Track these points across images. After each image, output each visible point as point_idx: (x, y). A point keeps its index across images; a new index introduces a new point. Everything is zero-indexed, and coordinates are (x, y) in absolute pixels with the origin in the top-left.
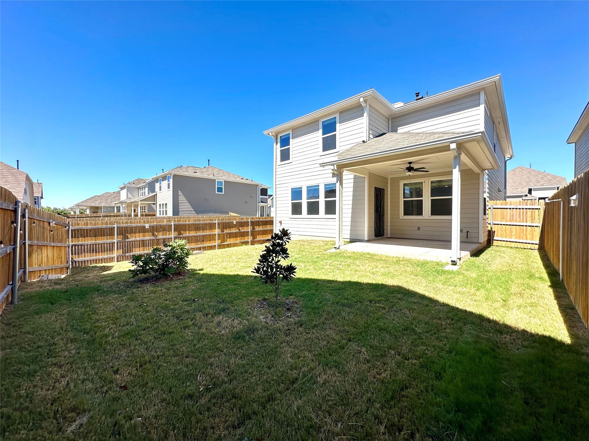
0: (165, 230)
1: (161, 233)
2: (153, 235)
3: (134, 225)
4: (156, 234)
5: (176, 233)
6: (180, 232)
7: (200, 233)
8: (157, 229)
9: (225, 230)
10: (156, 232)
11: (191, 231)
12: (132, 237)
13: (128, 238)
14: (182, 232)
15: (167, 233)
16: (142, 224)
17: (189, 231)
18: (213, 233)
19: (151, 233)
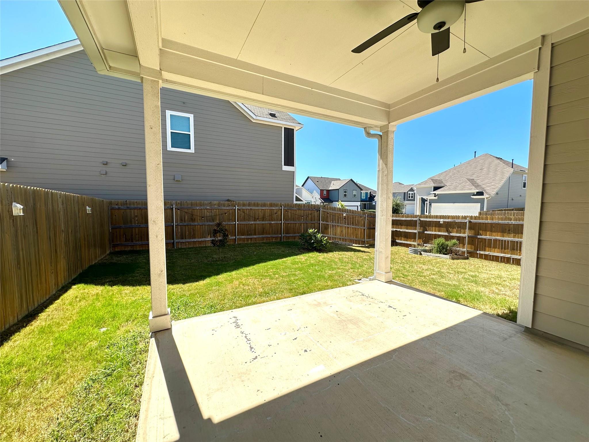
0: (460, 227)
1: (455, 230)
2: (447, 231)
3: (431, 219)
4: (451, 230)
5: (472, 232)
7: (510, 238)
8: (451, 225)
11: (495, 232)
12: (429, 230)
13: (426, 231)
14: (480, 232)
15: (462, 231)
16: (439, 220)
17: (491, 232)
19: (445, 229)
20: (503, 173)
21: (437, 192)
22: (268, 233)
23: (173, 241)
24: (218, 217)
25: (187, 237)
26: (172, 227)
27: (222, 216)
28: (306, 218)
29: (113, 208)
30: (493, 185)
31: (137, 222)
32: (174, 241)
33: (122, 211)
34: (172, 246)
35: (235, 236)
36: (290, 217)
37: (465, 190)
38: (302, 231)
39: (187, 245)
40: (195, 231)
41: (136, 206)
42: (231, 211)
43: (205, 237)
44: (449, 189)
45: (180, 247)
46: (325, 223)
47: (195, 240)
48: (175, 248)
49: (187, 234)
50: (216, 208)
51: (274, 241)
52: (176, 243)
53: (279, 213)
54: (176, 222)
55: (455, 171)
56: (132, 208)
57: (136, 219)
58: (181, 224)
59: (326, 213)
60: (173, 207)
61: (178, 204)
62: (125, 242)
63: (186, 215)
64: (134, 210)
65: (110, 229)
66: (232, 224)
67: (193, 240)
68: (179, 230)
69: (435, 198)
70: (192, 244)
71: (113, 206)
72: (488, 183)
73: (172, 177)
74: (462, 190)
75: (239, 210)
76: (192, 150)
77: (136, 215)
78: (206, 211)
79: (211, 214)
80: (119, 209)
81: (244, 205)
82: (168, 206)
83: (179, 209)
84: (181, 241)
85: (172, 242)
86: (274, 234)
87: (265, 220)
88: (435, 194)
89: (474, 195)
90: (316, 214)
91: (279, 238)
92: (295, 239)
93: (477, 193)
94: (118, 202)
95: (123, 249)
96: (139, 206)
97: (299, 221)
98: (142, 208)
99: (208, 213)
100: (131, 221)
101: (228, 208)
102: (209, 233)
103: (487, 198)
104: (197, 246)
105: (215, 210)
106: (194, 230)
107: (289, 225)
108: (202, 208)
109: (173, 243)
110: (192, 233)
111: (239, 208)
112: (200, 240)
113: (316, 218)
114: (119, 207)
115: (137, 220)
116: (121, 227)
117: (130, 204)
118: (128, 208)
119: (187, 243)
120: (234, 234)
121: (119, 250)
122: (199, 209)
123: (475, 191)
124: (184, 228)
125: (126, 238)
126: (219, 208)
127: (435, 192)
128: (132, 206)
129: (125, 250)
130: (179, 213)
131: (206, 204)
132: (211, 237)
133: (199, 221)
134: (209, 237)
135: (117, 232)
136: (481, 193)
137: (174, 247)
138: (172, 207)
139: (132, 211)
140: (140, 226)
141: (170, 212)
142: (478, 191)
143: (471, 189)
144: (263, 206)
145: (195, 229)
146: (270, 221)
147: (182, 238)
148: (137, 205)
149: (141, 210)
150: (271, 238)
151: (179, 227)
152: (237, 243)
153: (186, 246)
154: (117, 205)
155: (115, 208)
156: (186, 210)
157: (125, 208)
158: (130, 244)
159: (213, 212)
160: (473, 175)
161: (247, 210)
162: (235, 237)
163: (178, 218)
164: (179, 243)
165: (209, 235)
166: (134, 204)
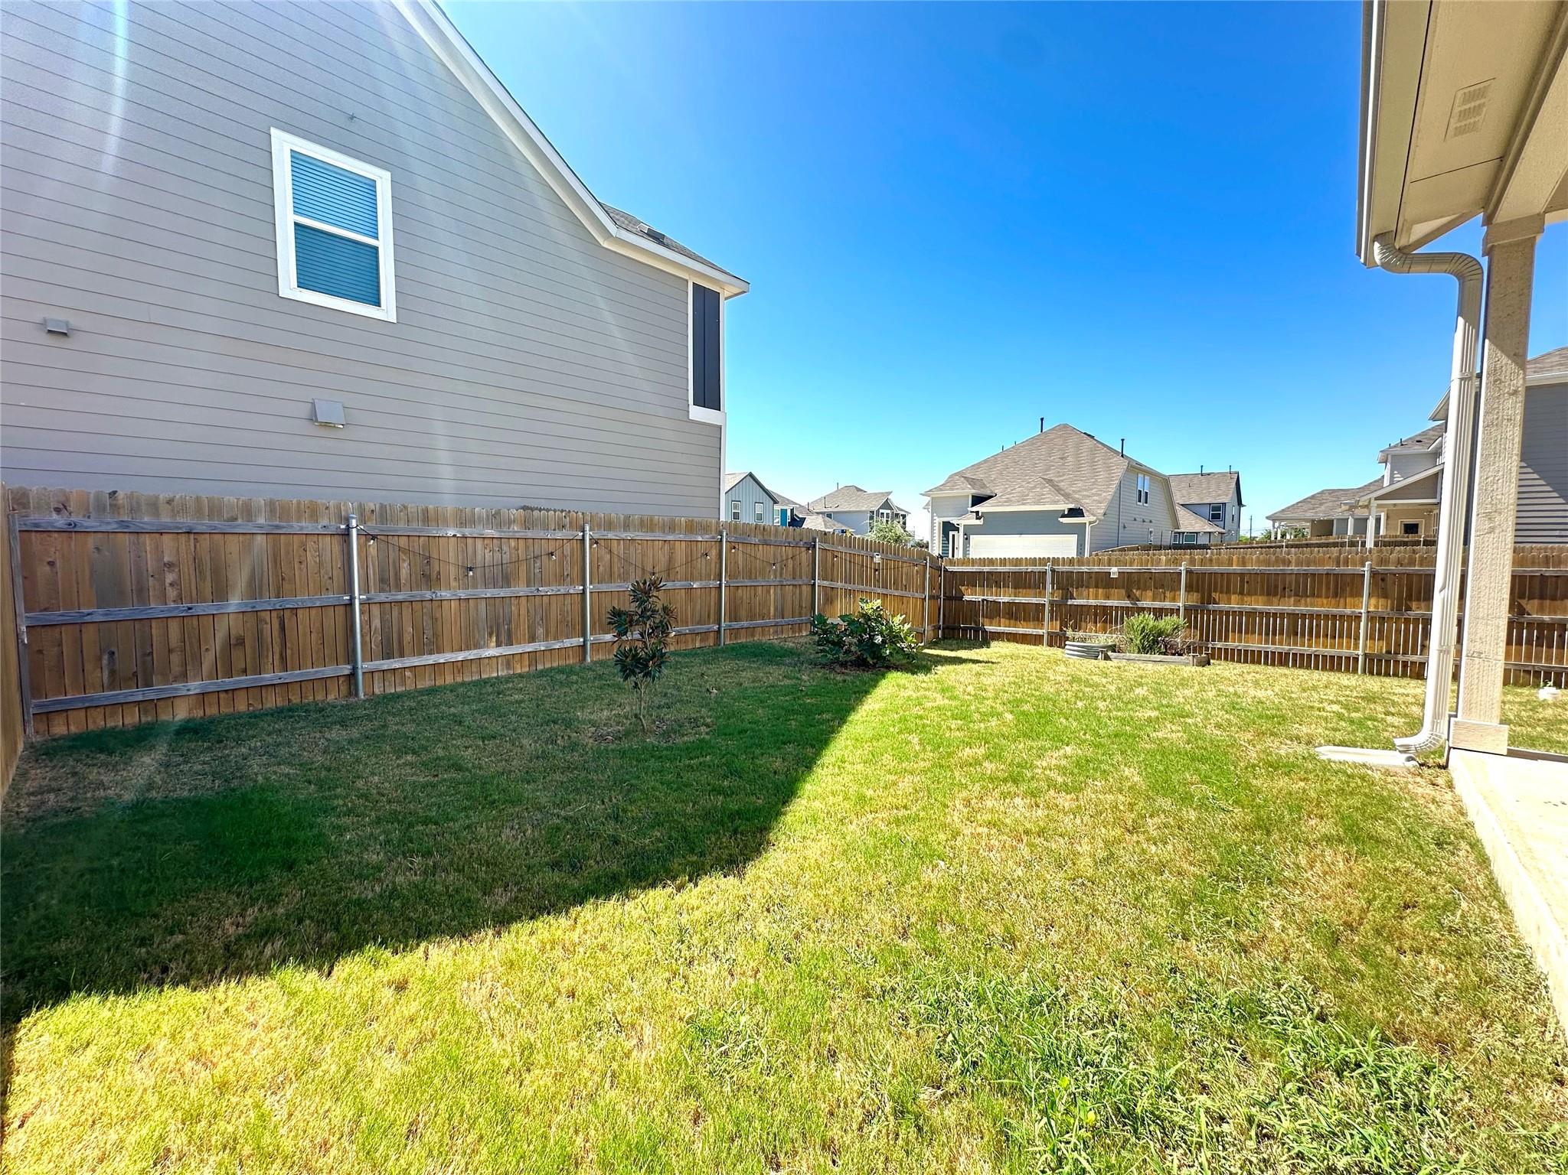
0: (1162, 587)
1: (1150, 593)
2: (1129, 597)
3: (1084, 569)
4: (1138, 593)
5: (1195, 596)
6: (1210, 595)
7: (1288, 606)
8: (1139, 581)
9: (1414, 605)
10: (1138, 589)
11: (1249, 594)
12: (1080, 597)
13: (1072, 598)
14: (1213, 595)
15: (1168, 594)
16: (1106, 569)
17: (1242, 593)
18: (1348, 611)
19: (1123, 592)
20: (1108, 468)
21: (982, 508)
22: (682, 621)
23: (349, 667)
24: (523, 568)
25: (407, 649)
26: (342, 609)
27: (538, 565)
28: (782, 569)
29: (36, 525)
30: (1094, 495)
31: (172, 593)
32: (355, 668)
33: (91, 541)
34: (344, 689)
35: (584, 635)
36: (741, 567)
37: (1044, 504)
38: (772, 609)
39: (408, 682)
40: (440, 622)
41: (166, 519)
42: (567, 547)
43: (477, 646)
44: (1009, 502)
45: (377, 691)
46: (826, 583)
47: (441, 658)
48: (362, 695)
49: (407, 638)
50: (517, 535)
51: (698, 645)
52: (364, 673)
53: (714, 552)
54: (366, 589)
55: (1007, 461)
56: (149, 528)
57: (170, 578)
58: (382, 597)
59: (829, 555)
60: (348, 528)
61: (368, 513)
62: (112, 687)
63: (404, 560)
64: (158, 535)
65: (24, 628)
66: (572, 591)
67: (431, 659)
68: (376, 622)
69: (978, 522)
70: (430, 676)
71: (35, 517)
72: (1085, 490)
73: (304, 410)
74: (1038, 503)
75: (597, 543)
76: (388, 310)
77: (166, 559)
78: (479, 542)
79: (497, 555)
80: (71, 530)
81: (609, 525)
82: (325, 522)
83: (374, 537)
84: (385, 667)
85: (347, 672)
86: (699, 623)
87: (672, 578)
88: (977, 513)
89: (1064, 516)
90: (804, 556)
91: (712, 634)
92: (753, 635)
93: (1070, 510)
94: (68, 500)
95: (98, 722)
96: (186, 521)
97: (764, 577)
98: (200, 527)
99: (487, 551)
100: (141, 592)
101: (559, 535)
102: (491, 627)
103: (1090, 523)
104: (449, 680)
105: (513, 543)
106: (434, 620)
107: (740, 591)
108: (467, 532)
109: (353, 675)
110: (429, 633)
111: (596, 536)
112: (460, 656)
113: (806, 569)
114: (73, 519)
115: (171, 585)
116: (88, 619)
117: (134, 509)
118: (128, 527)
119: (408, 674)
120: (578, 627)
121: (73, 729)
122: (454, 536)
123: (1065, 507)
124: (395, 613)
125: (112, 672)
126: (530, 534)
127: (975, 509)
128: (146, 519)
129: (110, 724)
130: (373, 551)
131: (479, 517)
132: (498, 644)
133: (453, 584)
134: (493, 644)
135: (60, 645)
136: (1076, 512)
137: (357, 695)
138: (343, 527)
139: (147, 540)
140: (190, 609)
141: (337, 549)
142: (1072, 506)
143: (1056, 502)
144: (667, 529)
145: (438, 615)
146: (686, 579)
147: (388, 655)
148: (174, 516)
149: (192, 536)
150: (689, 637)
151: (376, 610)
152: (589, 659)
153: (403, 683)
154: (58, 510)
155: (50, 523)
156: (403, 542)
157: (109, 528)
158: (140, 698)
159: (505, 548)
160: (1049, 470)
161: (619, 544)
162: (582, 640)
163: (371, 572)
164: (376, 675)
165: (490, 635)
166: (154, 506)
